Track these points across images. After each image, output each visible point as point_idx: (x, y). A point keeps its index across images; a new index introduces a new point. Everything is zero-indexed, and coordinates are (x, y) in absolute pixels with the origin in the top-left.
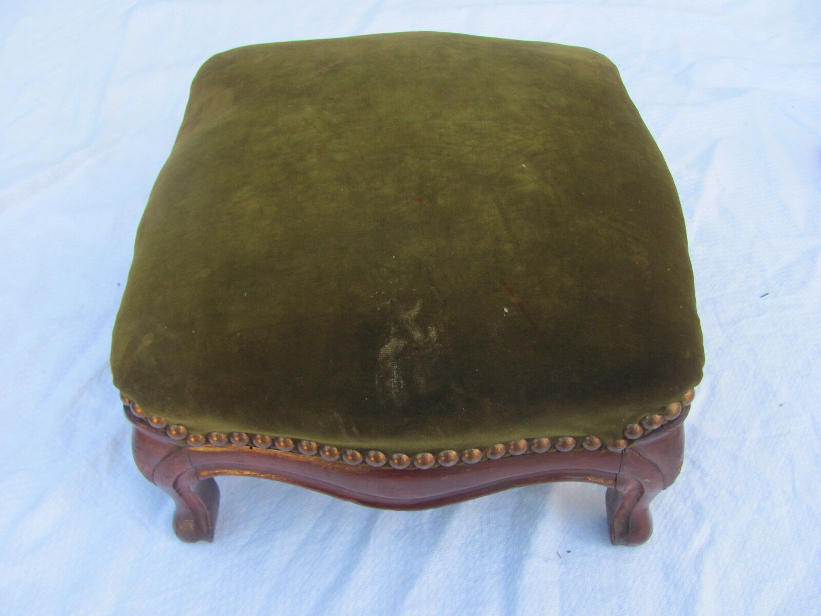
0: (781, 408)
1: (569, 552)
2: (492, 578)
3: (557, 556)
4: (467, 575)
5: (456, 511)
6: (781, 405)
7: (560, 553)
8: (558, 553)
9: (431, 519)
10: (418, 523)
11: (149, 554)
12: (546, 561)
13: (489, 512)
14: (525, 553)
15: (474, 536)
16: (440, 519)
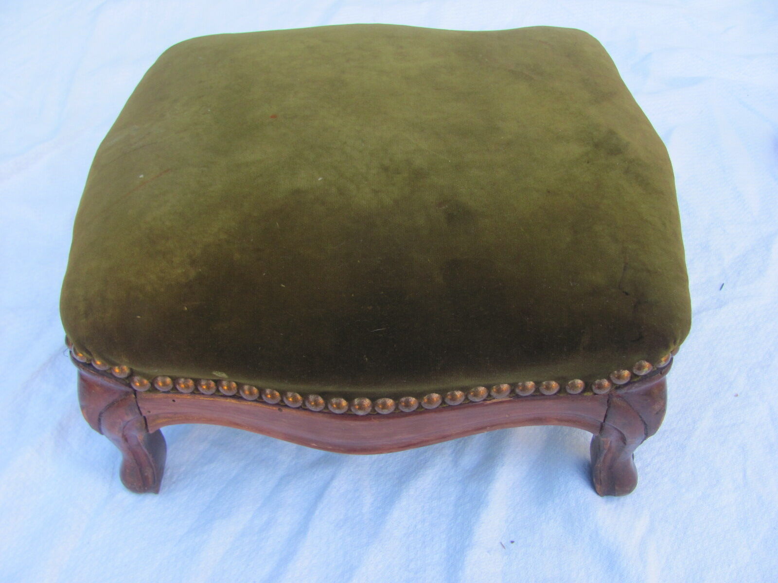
0: (736, 398)
1: (512, 542)
2: (434, 569)
3: (500, 546)
4: (408, 566)
5: (397, 502)
6: (736, 395)
7: (503, 543)
8: (501, 543)
9: (371, 509)
10: (358, 513)
11: (88, 543)
12: (489, 552)
13: (432, 502)
14: (467, 543)
15: (416, 526)
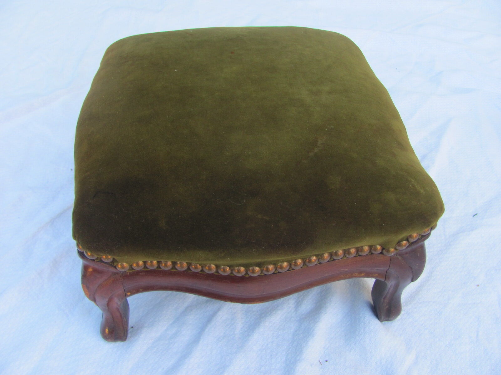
0: (478, 287)
1: (326, 361)
2: (276, 372)
3: (319, 363)
4: (260, 369)
8: (319, 361)
9: (241, 331)
10: (232, 333)
12: (311, 365)
13: (279, 331)
14: (298, 358)
16: (247, 333)
